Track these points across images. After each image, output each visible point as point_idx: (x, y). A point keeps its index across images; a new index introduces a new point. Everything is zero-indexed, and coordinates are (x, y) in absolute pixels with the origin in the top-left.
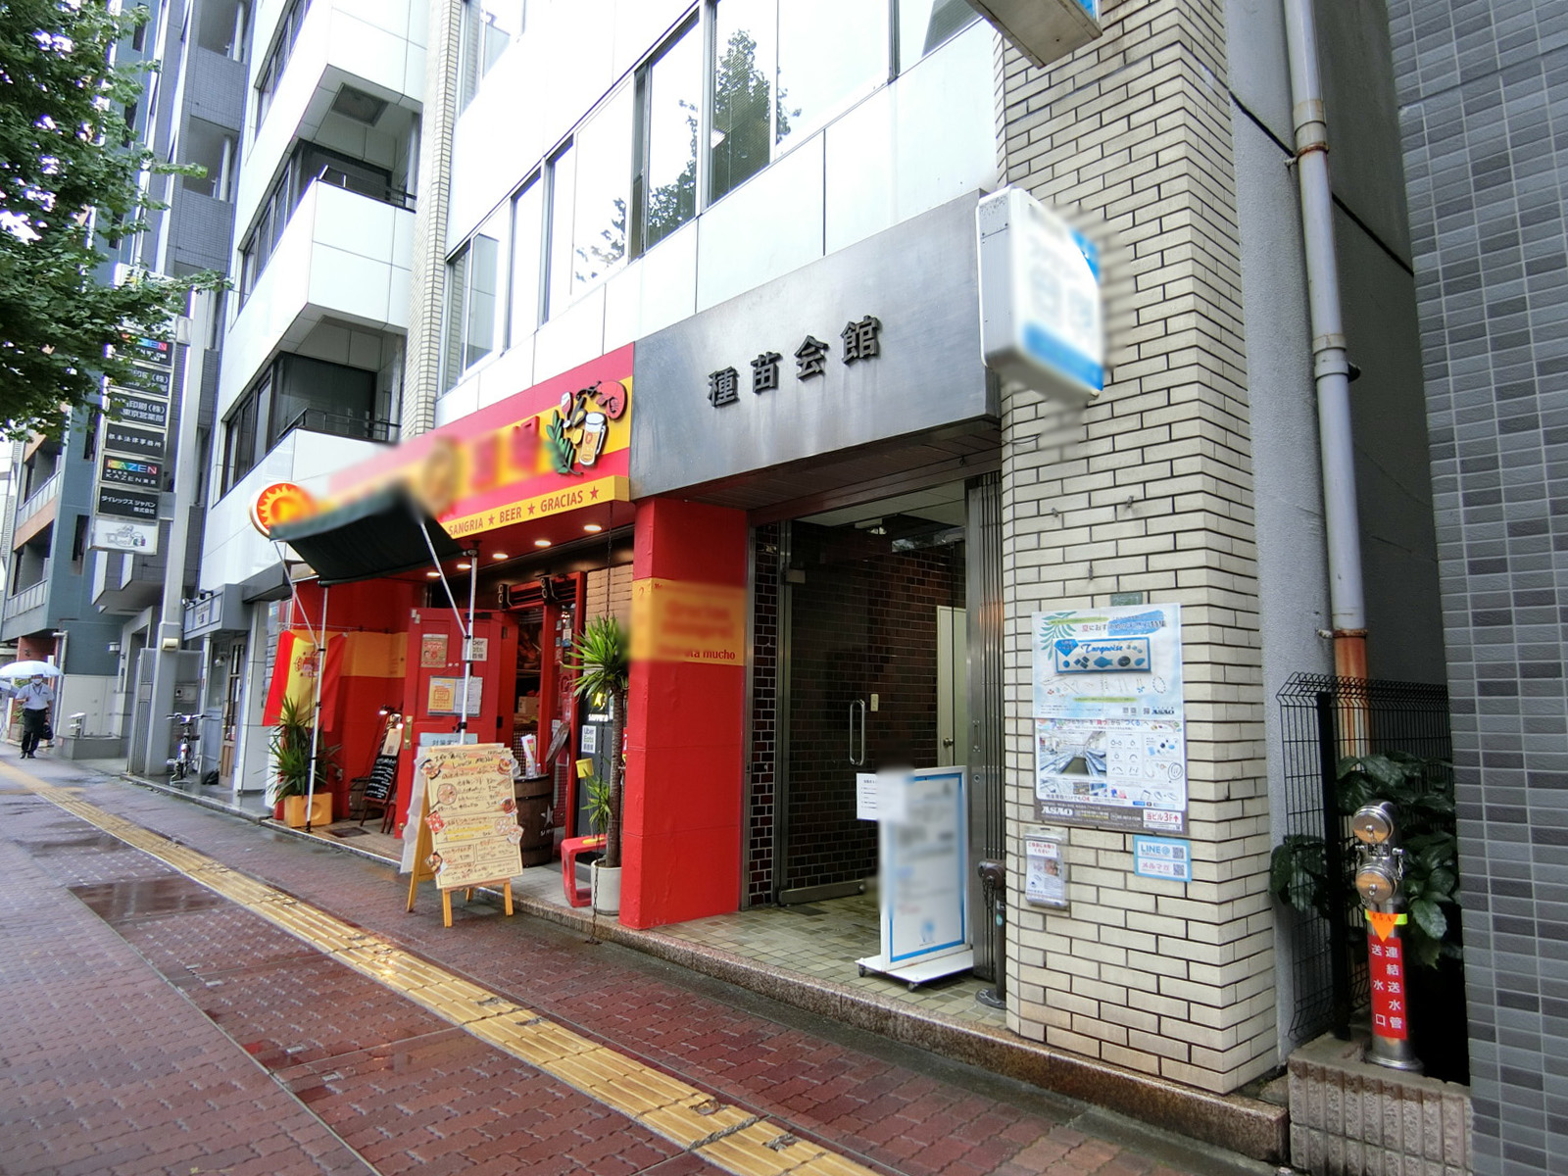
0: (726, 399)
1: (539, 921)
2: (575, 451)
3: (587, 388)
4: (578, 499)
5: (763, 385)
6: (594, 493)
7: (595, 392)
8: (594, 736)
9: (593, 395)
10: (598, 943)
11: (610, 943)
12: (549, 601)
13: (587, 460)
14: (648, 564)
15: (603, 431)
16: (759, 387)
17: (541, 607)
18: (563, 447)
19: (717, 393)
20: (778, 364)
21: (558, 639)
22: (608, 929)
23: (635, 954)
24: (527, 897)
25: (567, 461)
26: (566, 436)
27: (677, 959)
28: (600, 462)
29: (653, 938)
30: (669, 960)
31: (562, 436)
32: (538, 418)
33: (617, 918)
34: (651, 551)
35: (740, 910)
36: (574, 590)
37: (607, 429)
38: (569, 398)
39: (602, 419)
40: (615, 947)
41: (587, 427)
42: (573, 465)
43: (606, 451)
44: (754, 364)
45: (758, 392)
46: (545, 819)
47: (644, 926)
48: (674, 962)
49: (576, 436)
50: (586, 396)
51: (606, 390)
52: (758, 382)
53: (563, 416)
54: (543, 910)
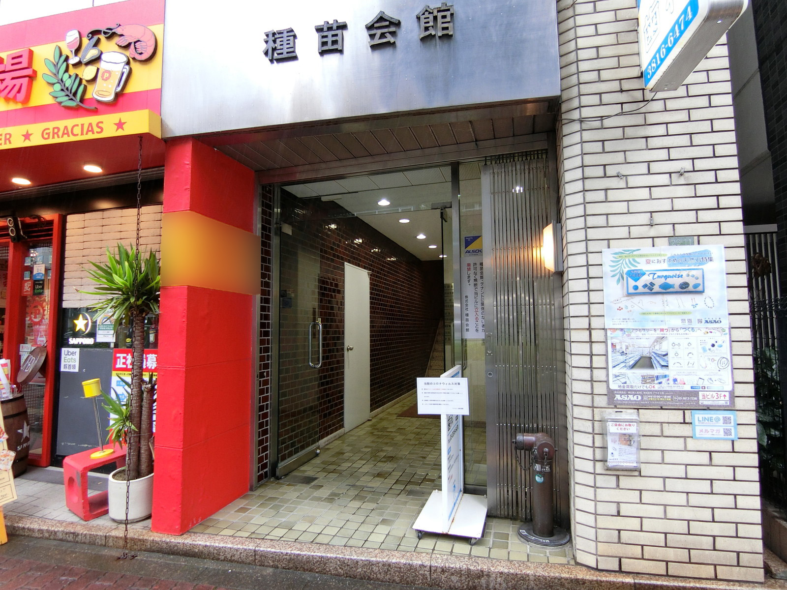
0: (285, 55)
1: (48, 542)
2: (85, 87)
3: (104, 29)
4: (96, 129)
5: (329, 47)
6: (120, 125)
7: (114, 34)
8: (77, 357)
9: (111, 35)
10: (133, 557)
11: (147, 554)
12: (17, 239)
13: (104, 96)
14: (185, 199)
15: (126, 71)
16: (325, 48)
17: (6, 245)
18: (68, 83)
19: (274, 49)
20: (345, 32)
21: (27, 274)
22: (143, 541)
23: (182, 561)
24: (21, 518)
25: (75, 94)
26: (72, 71)
27: (236, 558)
28: (121, 100)
29: (199, 540)
30: (225, 560)
31: (67, 70)
32: (31, 53)
33: (149, 523)
34: (189, 187)
35: (251, 489)
36: (52, 230)
37: (131, 70)
38: (77, 35)
39: (125, 59)
40: (156, 558)
41: (103, 65)
42: (82, 100)
43: (130, 89)
44: (319, 30)
45: (322, 53)
46: (22, 435)
47: (184, 530)
48: (231, 561)
49: (88, 73)
50: (102, 37)
51: (130, 33)
52: (324, 44)
53: (66, 51)
54: (48, 531)
